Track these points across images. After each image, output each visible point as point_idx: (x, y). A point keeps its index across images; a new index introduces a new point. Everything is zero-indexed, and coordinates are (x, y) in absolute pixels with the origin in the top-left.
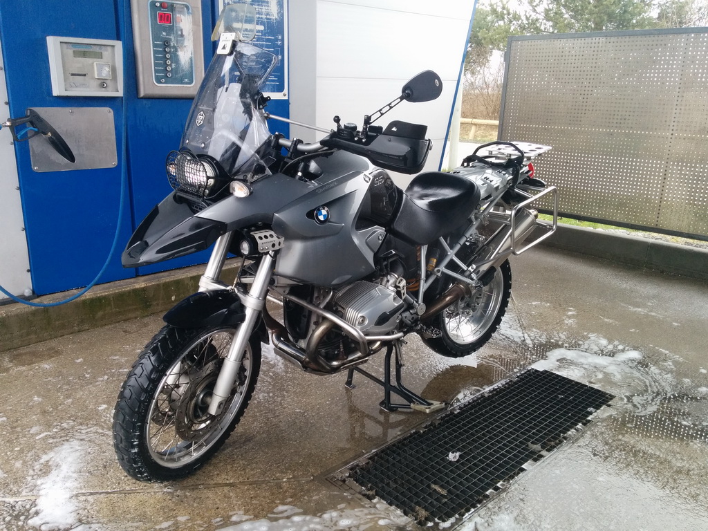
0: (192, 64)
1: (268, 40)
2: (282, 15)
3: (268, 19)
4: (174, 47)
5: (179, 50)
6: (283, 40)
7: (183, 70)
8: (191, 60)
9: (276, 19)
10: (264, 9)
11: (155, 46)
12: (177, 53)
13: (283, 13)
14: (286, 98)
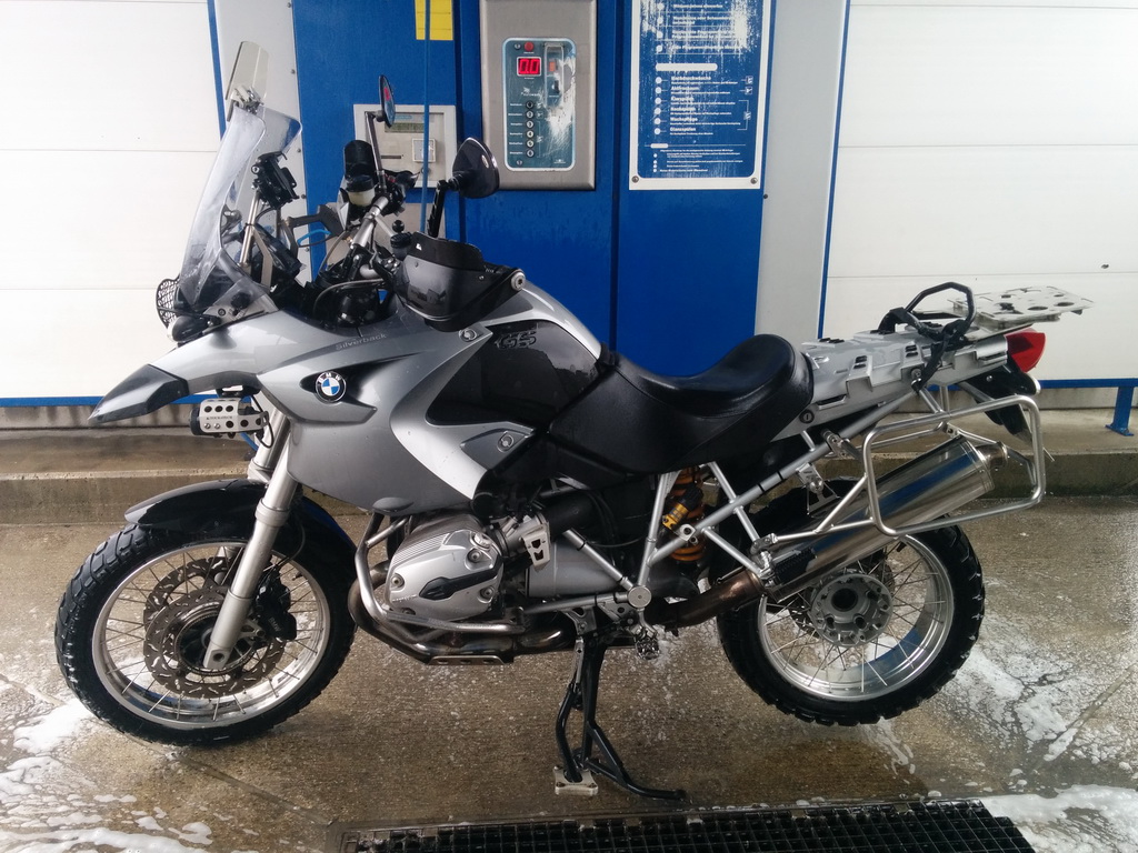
0: (571, 134)
1: (722, 88)
2: (759, 42)
3: (725, 51)
4: (543, 110)
5: (550, 114)
6: (756, 85)
7: (555, 146)
8: (571, 129)
9: (743, 50)
10: (720, 35)
11: (510, 109)
12: (547, 120)
13: (760, 39)
14: (757, 186)
